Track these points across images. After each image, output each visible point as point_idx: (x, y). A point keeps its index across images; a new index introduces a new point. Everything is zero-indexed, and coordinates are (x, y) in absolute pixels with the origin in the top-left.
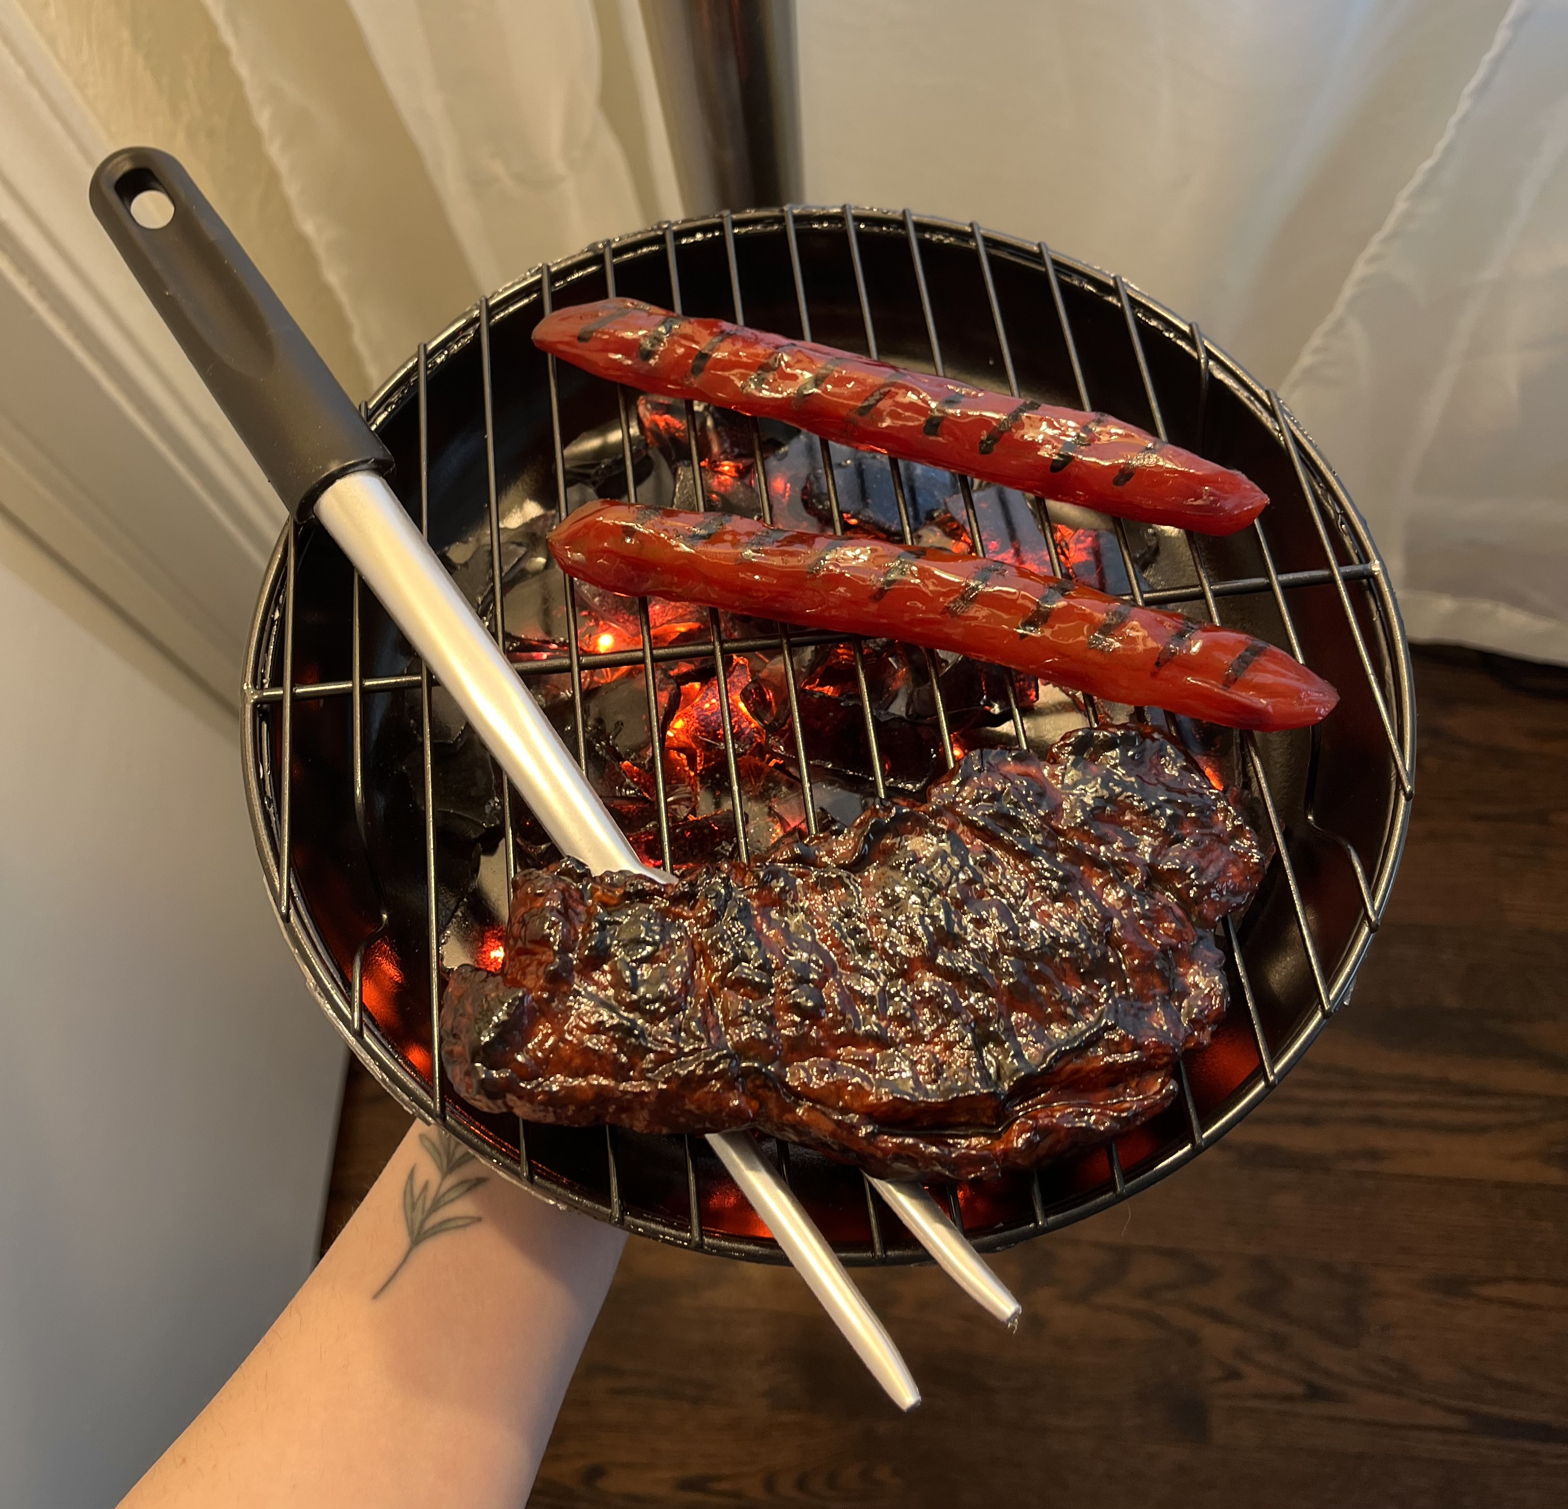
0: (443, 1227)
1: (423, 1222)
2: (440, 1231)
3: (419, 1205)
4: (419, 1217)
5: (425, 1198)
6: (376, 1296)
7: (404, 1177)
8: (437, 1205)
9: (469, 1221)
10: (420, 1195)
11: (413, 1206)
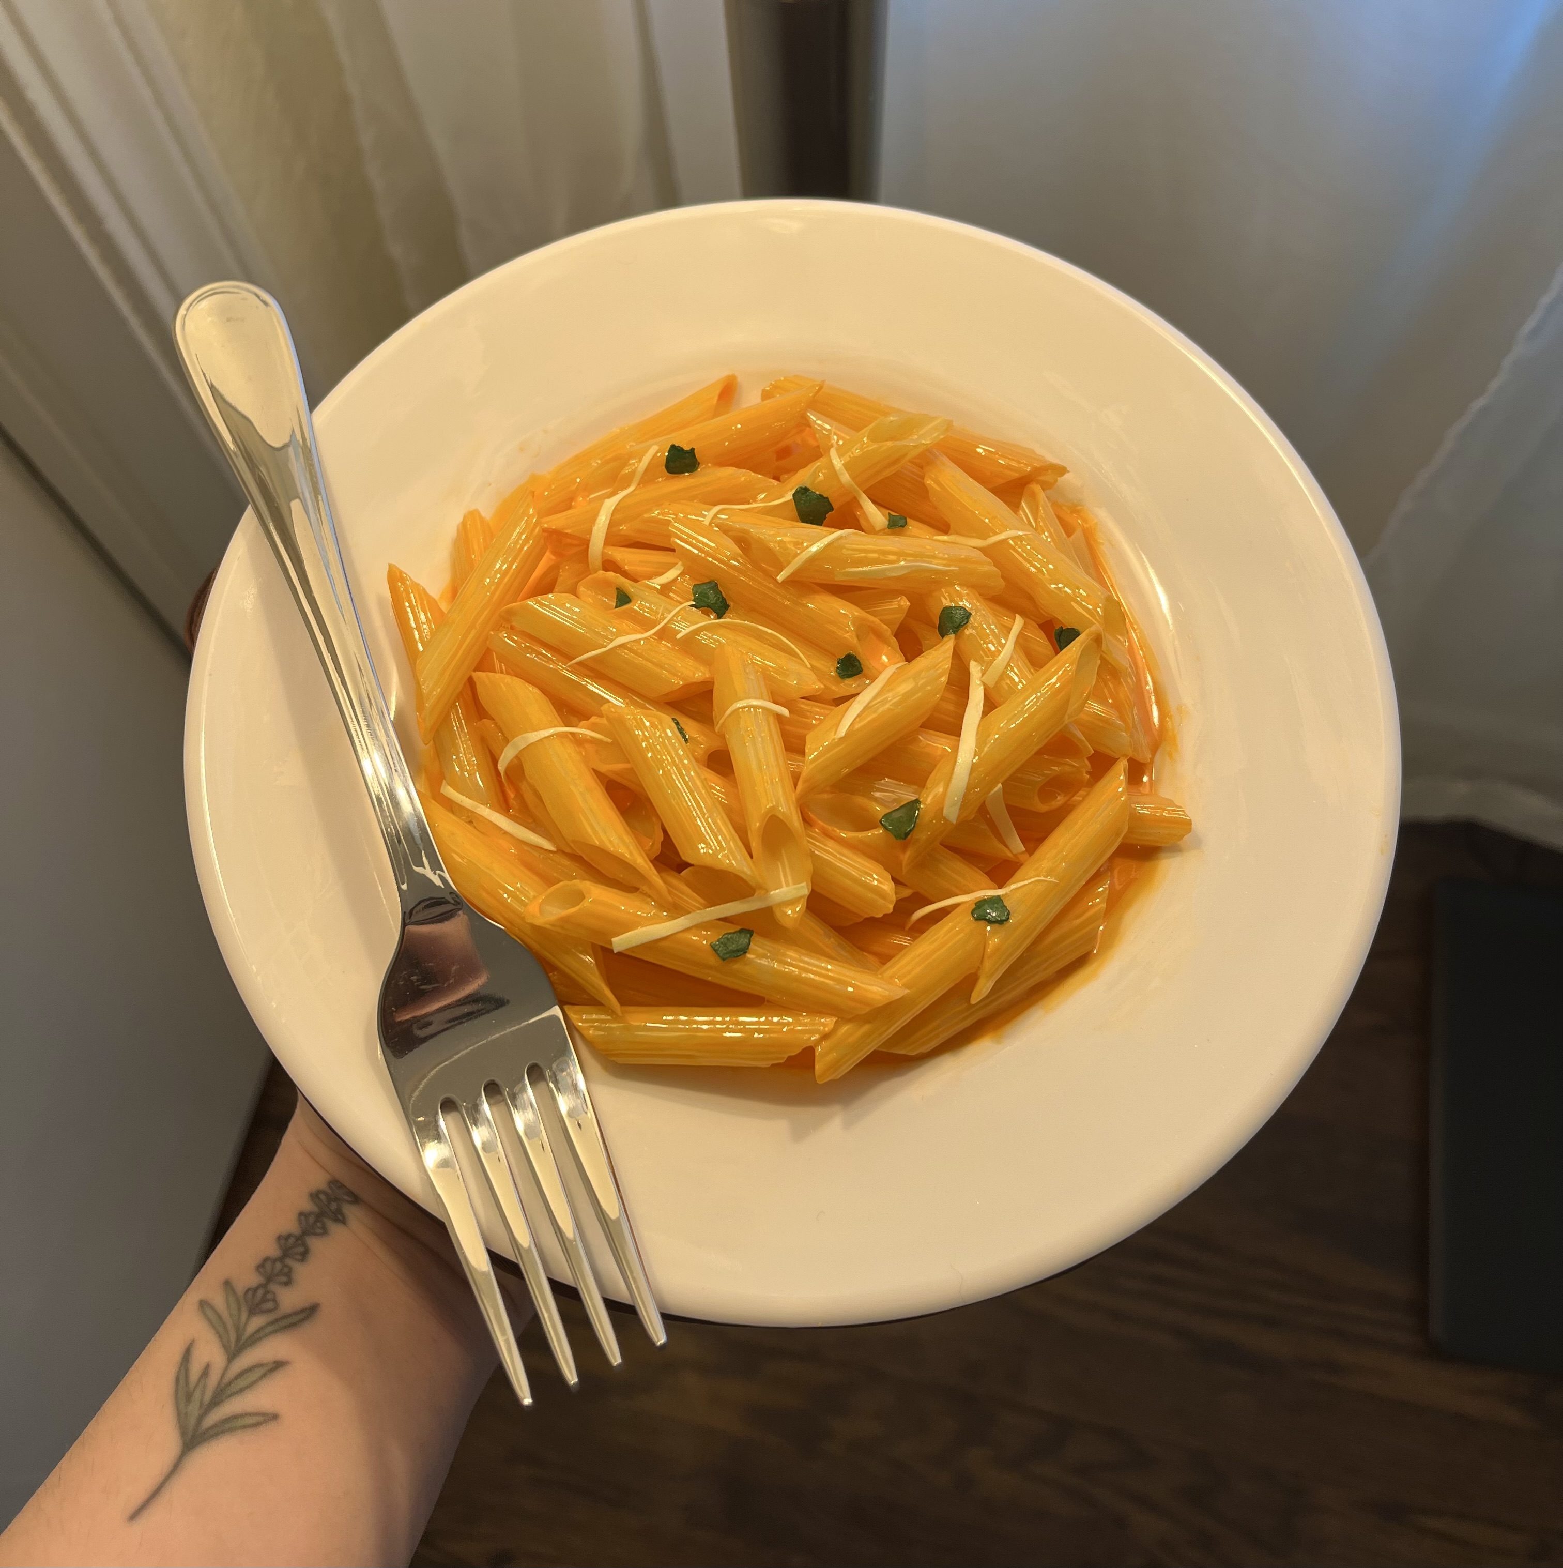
0: (227, 1426)
1: (200, 1419)
2: (223, 1432)
3: (197, 1395)
4: (194, 1410)
5: (204, 1387)
6: (134, 1516)
7: (178, 1357)
8: (221, 1395)
9: (261, 1419)
10: (199, 1380)
11: (189, 1397)
